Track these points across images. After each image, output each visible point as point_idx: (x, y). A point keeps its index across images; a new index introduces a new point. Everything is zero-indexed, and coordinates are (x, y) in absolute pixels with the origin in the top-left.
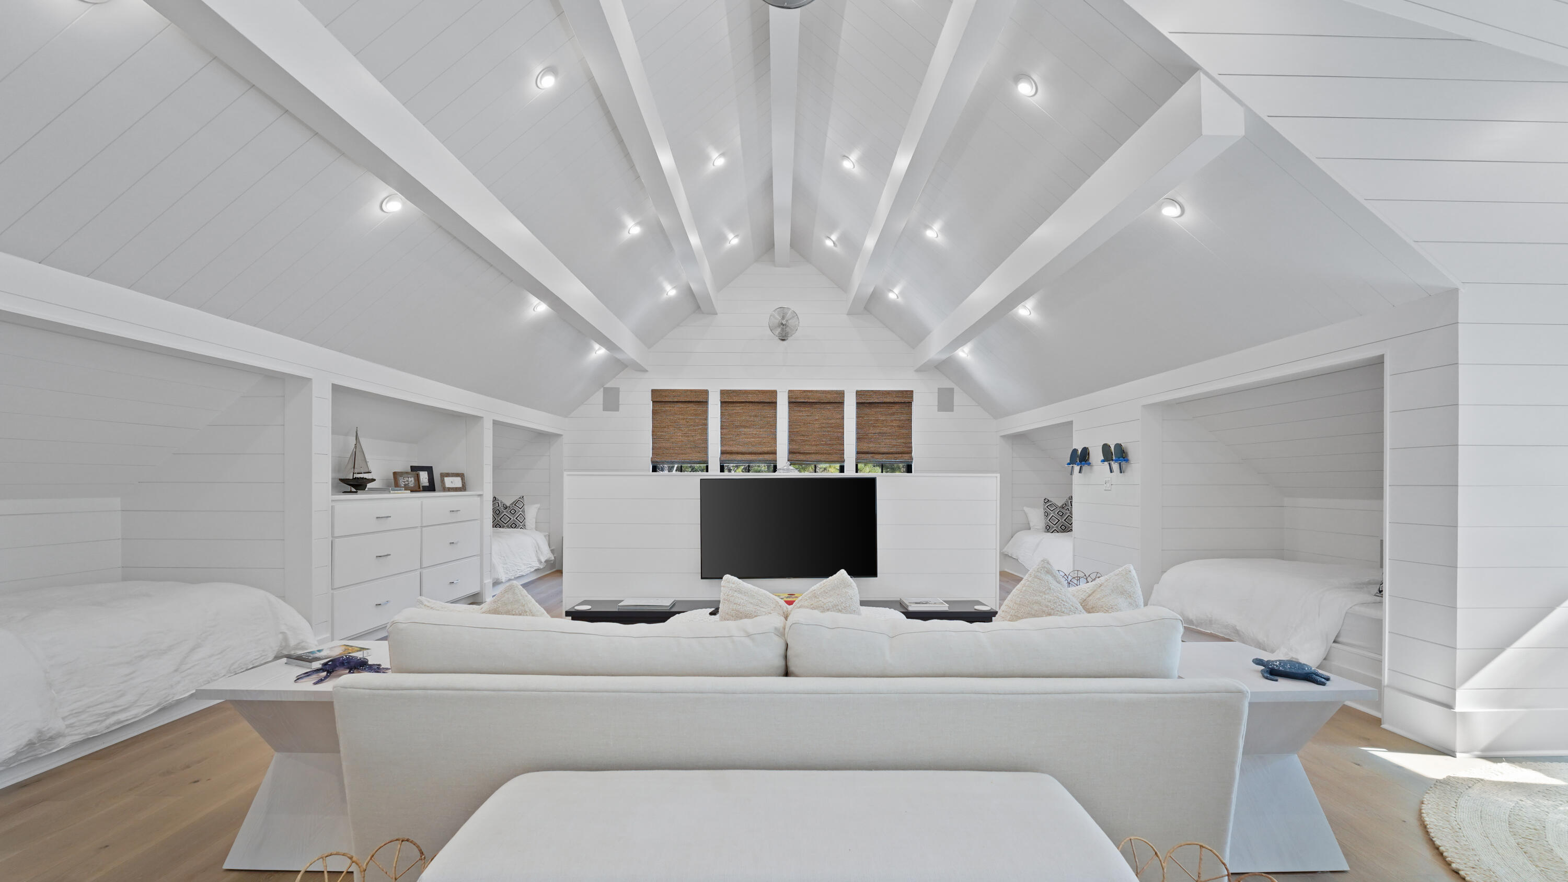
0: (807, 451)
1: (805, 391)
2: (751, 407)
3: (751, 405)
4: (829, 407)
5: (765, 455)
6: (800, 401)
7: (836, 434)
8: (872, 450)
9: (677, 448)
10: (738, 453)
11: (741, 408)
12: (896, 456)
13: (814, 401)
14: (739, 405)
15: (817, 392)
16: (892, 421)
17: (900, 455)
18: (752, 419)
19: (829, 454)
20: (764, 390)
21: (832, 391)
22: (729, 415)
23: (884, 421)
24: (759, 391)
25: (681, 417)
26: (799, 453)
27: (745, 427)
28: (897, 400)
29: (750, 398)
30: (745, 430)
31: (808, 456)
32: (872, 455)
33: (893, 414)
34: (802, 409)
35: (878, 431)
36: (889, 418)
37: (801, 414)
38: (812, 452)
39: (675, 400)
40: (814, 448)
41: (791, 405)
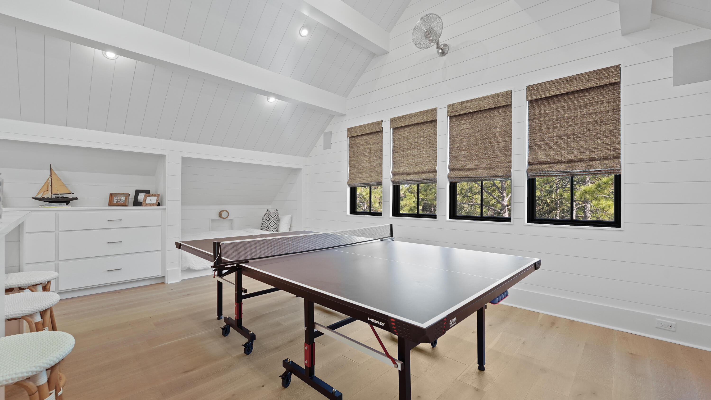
0: (467, 167)
1: (464, 102)
2: (415, 129)
3: (415, 127)
4: (493, 114)
5: (427, 174)
6: (459, 114)
7: (501, 145)
8: (551, 158)
9: (363, 173)
10: (404, 174)
11: (407, 131)
12: (590, 163)
13: (474, 111)
14: (406, 129)
15: (477, 99)
16: (583, 116)
17: (598, 162)
18: (416, 140)
19: (493, 168)
20: (425, 111)
21: (495, 95)
22: (399, 139)
23: (568, 118)
24: (421, 112)
25: (366, 147)
26: (460, 170)
27: (410, 149)
28: (589, 85)
29: (414, 121)
30: (411, 152)
31: (468, 173)
32: (550, 165)
33: (586, 106)
34: (462, 122)
35: (560, 133)
36: (578, 113)
37: (461, 128)
38: (473, 167)
39: (361, 134)
40: (475, 163)
41: (452, 120)
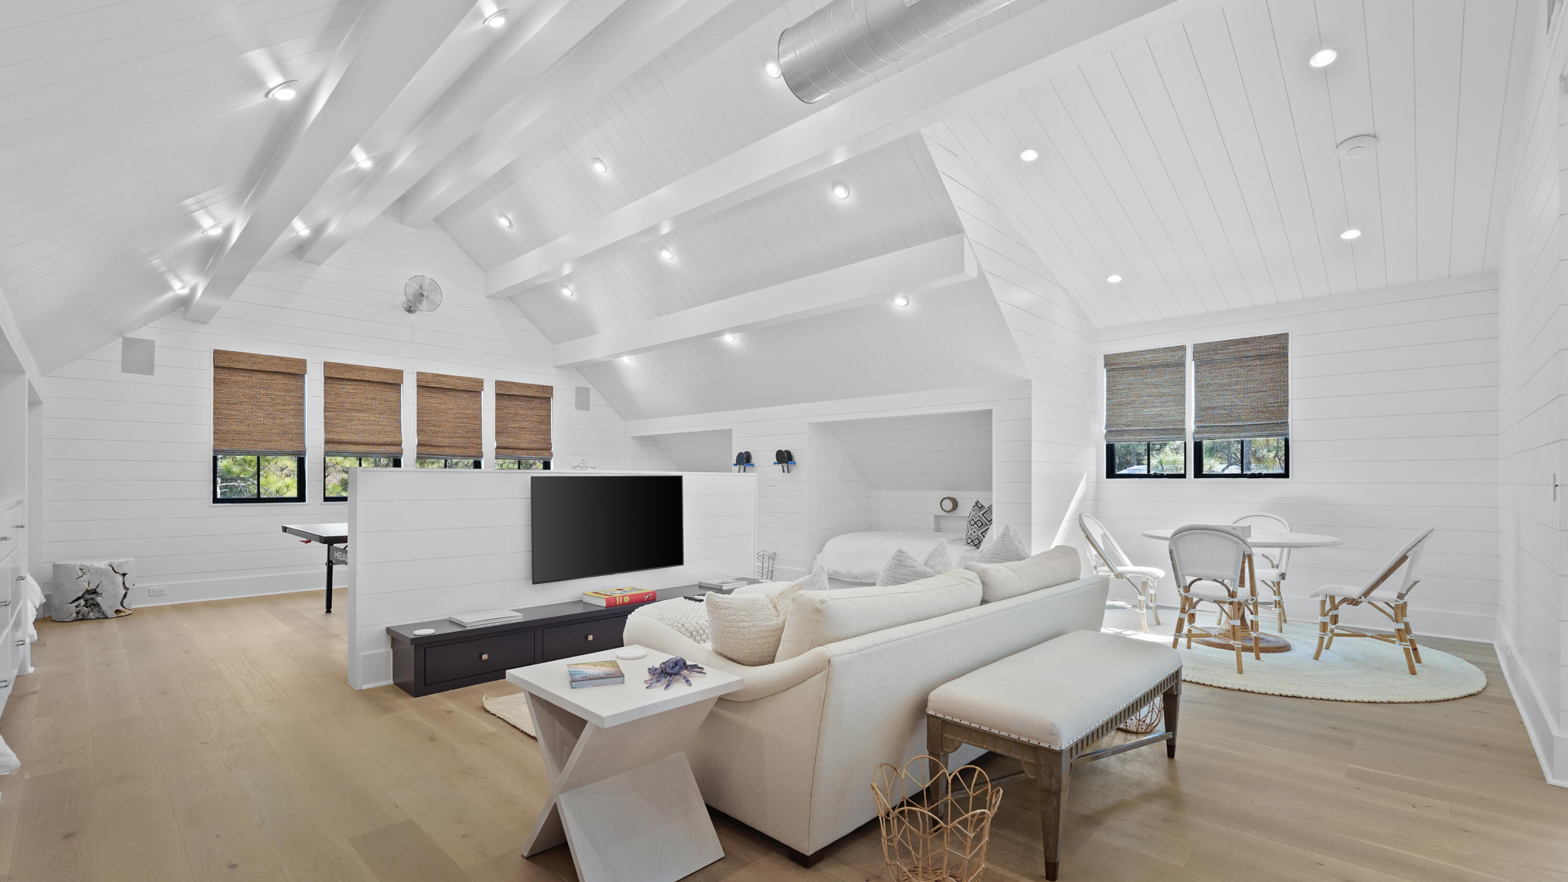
0: (441, 444)
1: (438, 375)
2: (368, 387)
3: (367, 384)
4: (465, 395)
5: (387, 447)
6: (432, 386)
7: (472, 426)
8: (512, 445)
9: (256, 434)
10: (349, 443)
11: (353, 387)
12: (536, 452)
13: (449, 387)
14: (350, 383)
15: (452, 377)
16: (532, 416)
17: (540, 452)
18: (369, 402)
19: (466, 448)
20: (386, 369)
21: (470, 378)
22: (337, 394)
23: (523, 415)
24: (380, 369)
25: (262, 391)
26: (430, 446)
27: (359, 411)
28: (538, 395)
29: (368, 376)
30: (360, 415)
31: (441, 450)
32: (511, 450)
33: (532, 409)
34: (433, 395)
35: (517, 425)
36: (528, 412)
37: (432, 401)
38: (446, 445)
39: (255, 368)
40: (448, 440)
41: (421, 390)
